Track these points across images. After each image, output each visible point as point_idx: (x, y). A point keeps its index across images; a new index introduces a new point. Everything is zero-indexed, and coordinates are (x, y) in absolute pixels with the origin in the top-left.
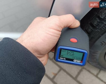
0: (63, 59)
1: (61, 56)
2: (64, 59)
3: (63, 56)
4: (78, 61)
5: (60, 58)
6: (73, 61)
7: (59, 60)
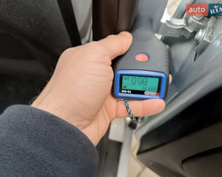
0: (127, 93)
1: (123, 88)
2: (128, 91)
3: (126, 87)
4: (152, 94)
5: (122, 91)
6: (144, 94)
7: (120, 94)
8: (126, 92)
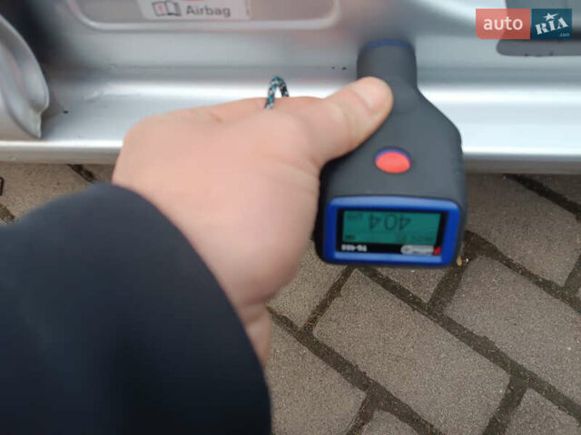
0: (356, 251)
1: (344, 239)
2: (360, 248)
4: (421, 250)
5: (344, 247)
6: (400, 252)
7: (338, 255)
8: (353, 248)
